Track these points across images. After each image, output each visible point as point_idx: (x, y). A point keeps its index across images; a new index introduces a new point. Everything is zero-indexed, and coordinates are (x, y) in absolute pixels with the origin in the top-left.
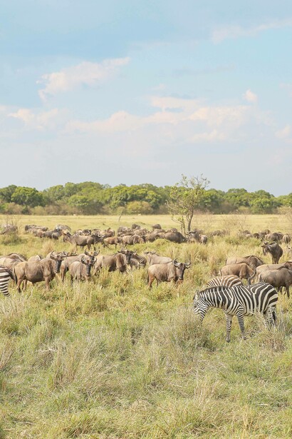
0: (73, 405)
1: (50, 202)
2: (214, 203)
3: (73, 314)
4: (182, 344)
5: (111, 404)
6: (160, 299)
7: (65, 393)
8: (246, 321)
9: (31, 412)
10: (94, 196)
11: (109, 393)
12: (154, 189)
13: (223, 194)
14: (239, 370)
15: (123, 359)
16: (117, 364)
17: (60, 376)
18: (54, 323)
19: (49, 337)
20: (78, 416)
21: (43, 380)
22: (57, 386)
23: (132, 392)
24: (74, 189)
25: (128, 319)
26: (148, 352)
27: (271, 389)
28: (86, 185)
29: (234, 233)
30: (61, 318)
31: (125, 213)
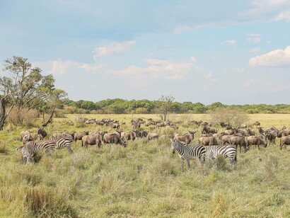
0: (110, 201)
1: (99, 108)
2: (177, 109)
3: (110, 159)
4: (161, 173)
5: (128, 200)
6: (151, 152)
7: (106, 196)
8: (191, 162)
9: (90, 205)
10: (120, 105)
11: (127, 195)
12: (149, 102)
13: (181, 104)
14: (188, 184)
15: (134, 180)
16: (130, 182)
17: (103, 188)
18: (101, 164)
19: (98, 170)
20: (112, 206)
21: (95, 190)
22: (102, 193)
23: (138, 195)
24: (111, 102)
25: (136, 162)
26: (146, 176)
27: (202, 193)
28: (116, 100)
29: (186, 122)
30: (105, 161)
31: (135, 113)
